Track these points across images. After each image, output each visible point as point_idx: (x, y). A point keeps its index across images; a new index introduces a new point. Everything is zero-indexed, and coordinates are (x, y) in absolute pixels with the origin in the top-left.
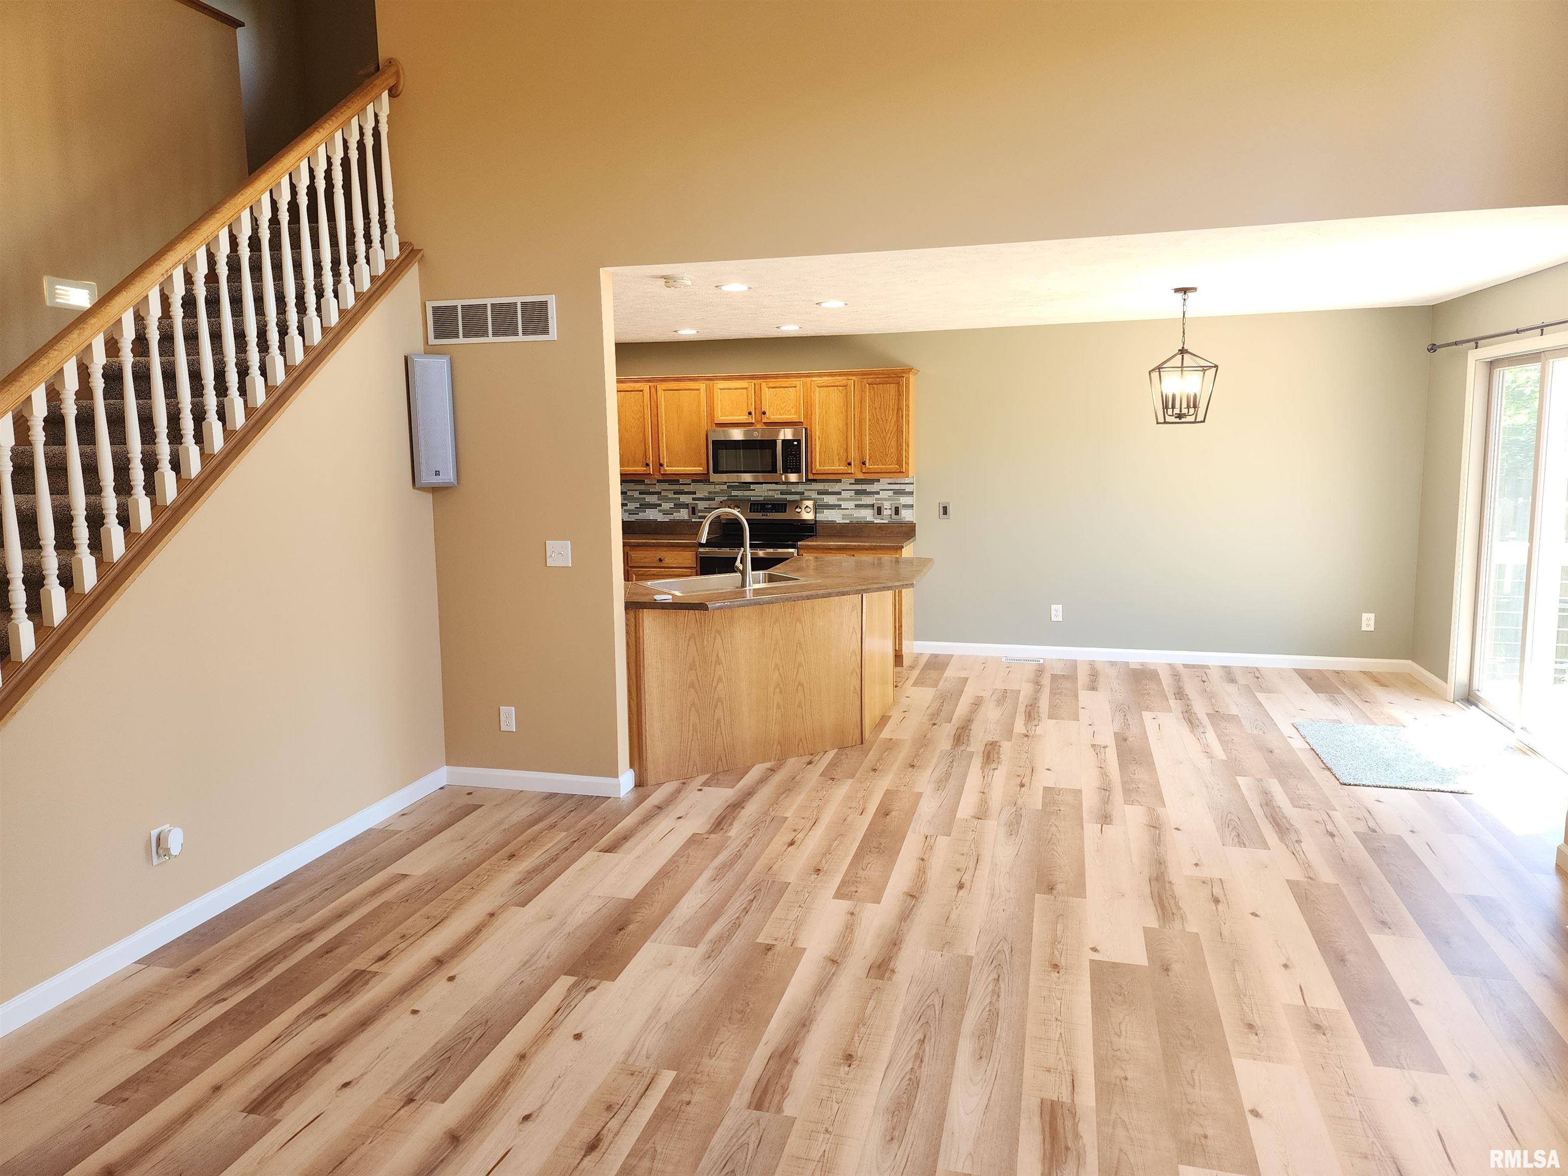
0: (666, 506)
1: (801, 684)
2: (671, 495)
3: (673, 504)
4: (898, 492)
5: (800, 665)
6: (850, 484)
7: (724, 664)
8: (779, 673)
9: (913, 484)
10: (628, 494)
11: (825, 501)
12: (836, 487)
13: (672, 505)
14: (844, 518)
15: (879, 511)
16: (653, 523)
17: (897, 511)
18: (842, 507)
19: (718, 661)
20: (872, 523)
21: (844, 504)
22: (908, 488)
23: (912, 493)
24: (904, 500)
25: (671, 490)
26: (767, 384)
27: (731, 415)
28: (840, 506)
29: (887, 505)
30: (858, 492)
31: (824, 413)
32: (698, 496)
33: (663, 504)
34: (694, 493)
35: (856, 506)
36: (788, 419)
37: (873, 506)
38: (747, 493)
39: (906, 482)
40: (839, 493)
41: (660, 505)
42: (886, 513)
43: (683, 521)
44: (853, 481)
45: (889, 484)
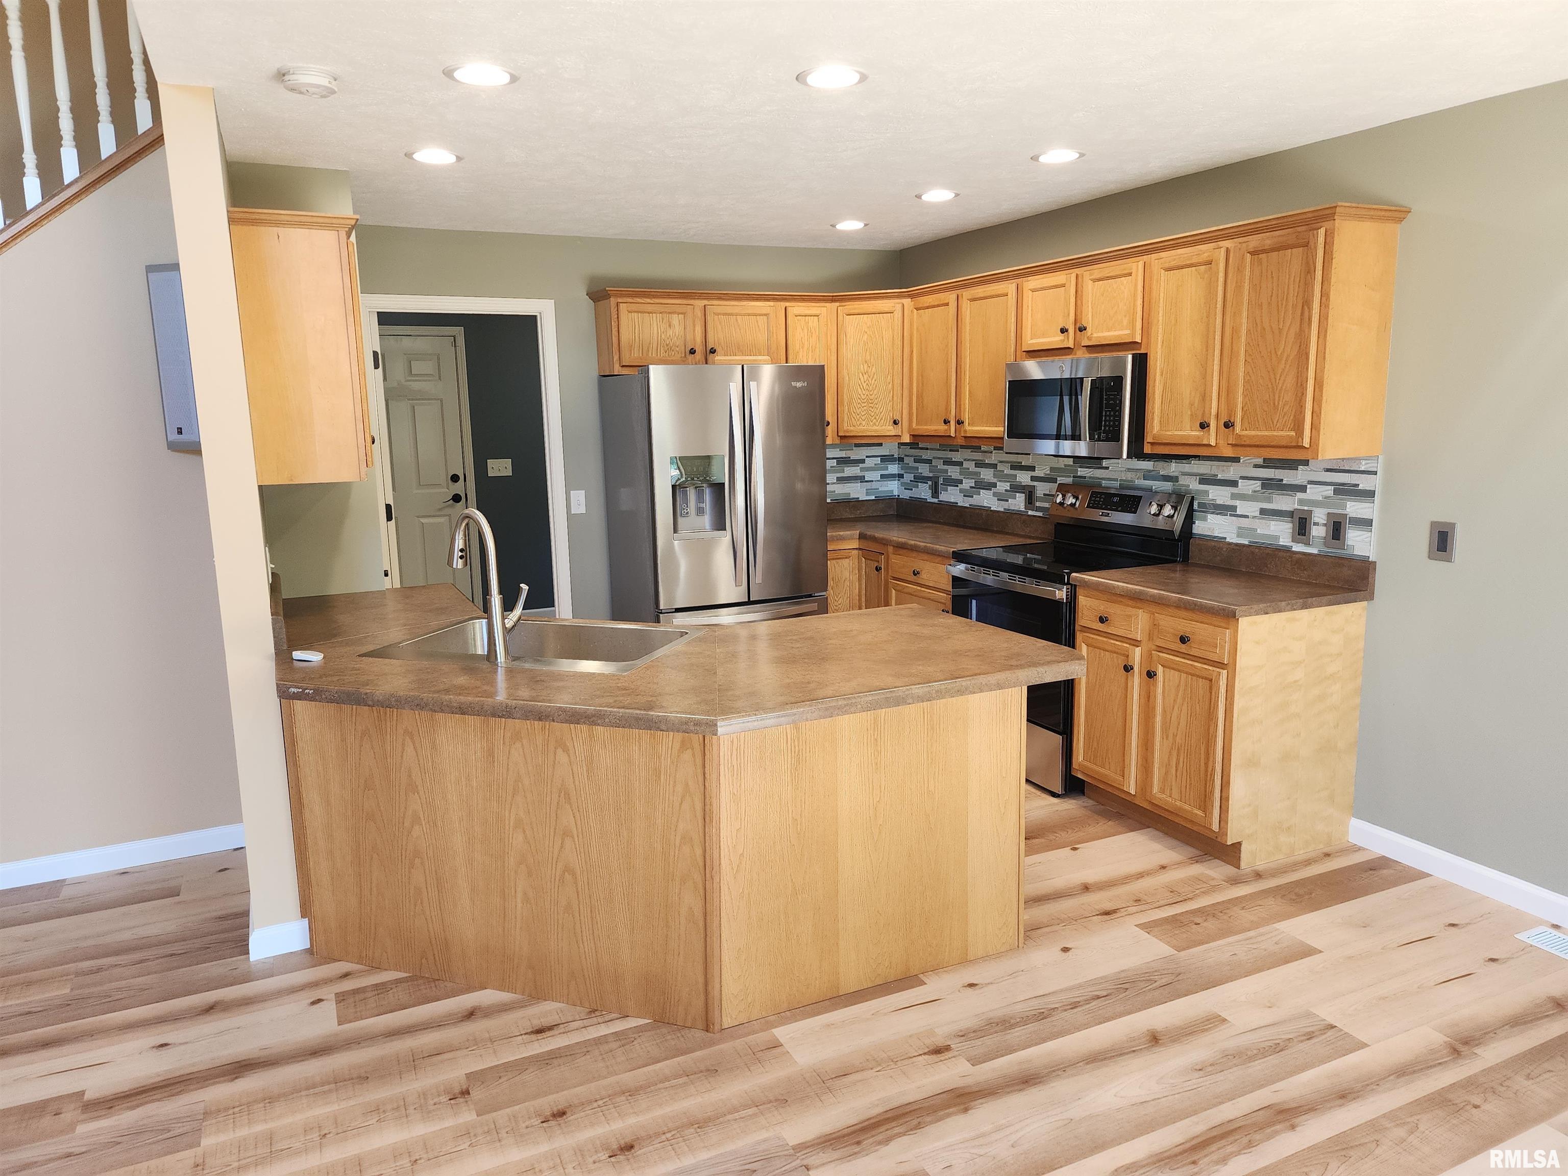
0: (1003, 487)
1: (568, 869)
2: (1007, 471)
3: (1008, 484)
4: (1343, 490)
5: (566, 833)
6: (1256, 466)
7: (422, 793)
8: (526, 837)
9: (1375, 473)
10: (964, 466)
11: (1210, 497)
12: (1230, 472)
13: (1007, 486)
14: (1241, 532)
15: (1302, 526)
16: (984, 513)
17: (1337, 529)
18: (1238, 513)
19: (412, 788)
20: (1287, 550)
21: (1242, 507)
22: (1364, 483)
23: (1370, 494)
24: (1354, 508)
25: (1007, 462)
26: (1091, 275)
27: (1043, 336)
28: (1234, 508)
29: (1319, 516)
30: (1269, 485)
31: (1173, 322)
32: (1038, 473)
33: (998, 483)
34: (1032, 468)
35: (1263, 512)
36: (1119, 336)
37: (1291, 514)
38: (1098, 473)
39: (1363, 468)
40: (1234, 484)
41: (995, 485)
42: (1318, 532)
43: (1018, 514)
44: (1260, 461)
45: (1328, 470)
